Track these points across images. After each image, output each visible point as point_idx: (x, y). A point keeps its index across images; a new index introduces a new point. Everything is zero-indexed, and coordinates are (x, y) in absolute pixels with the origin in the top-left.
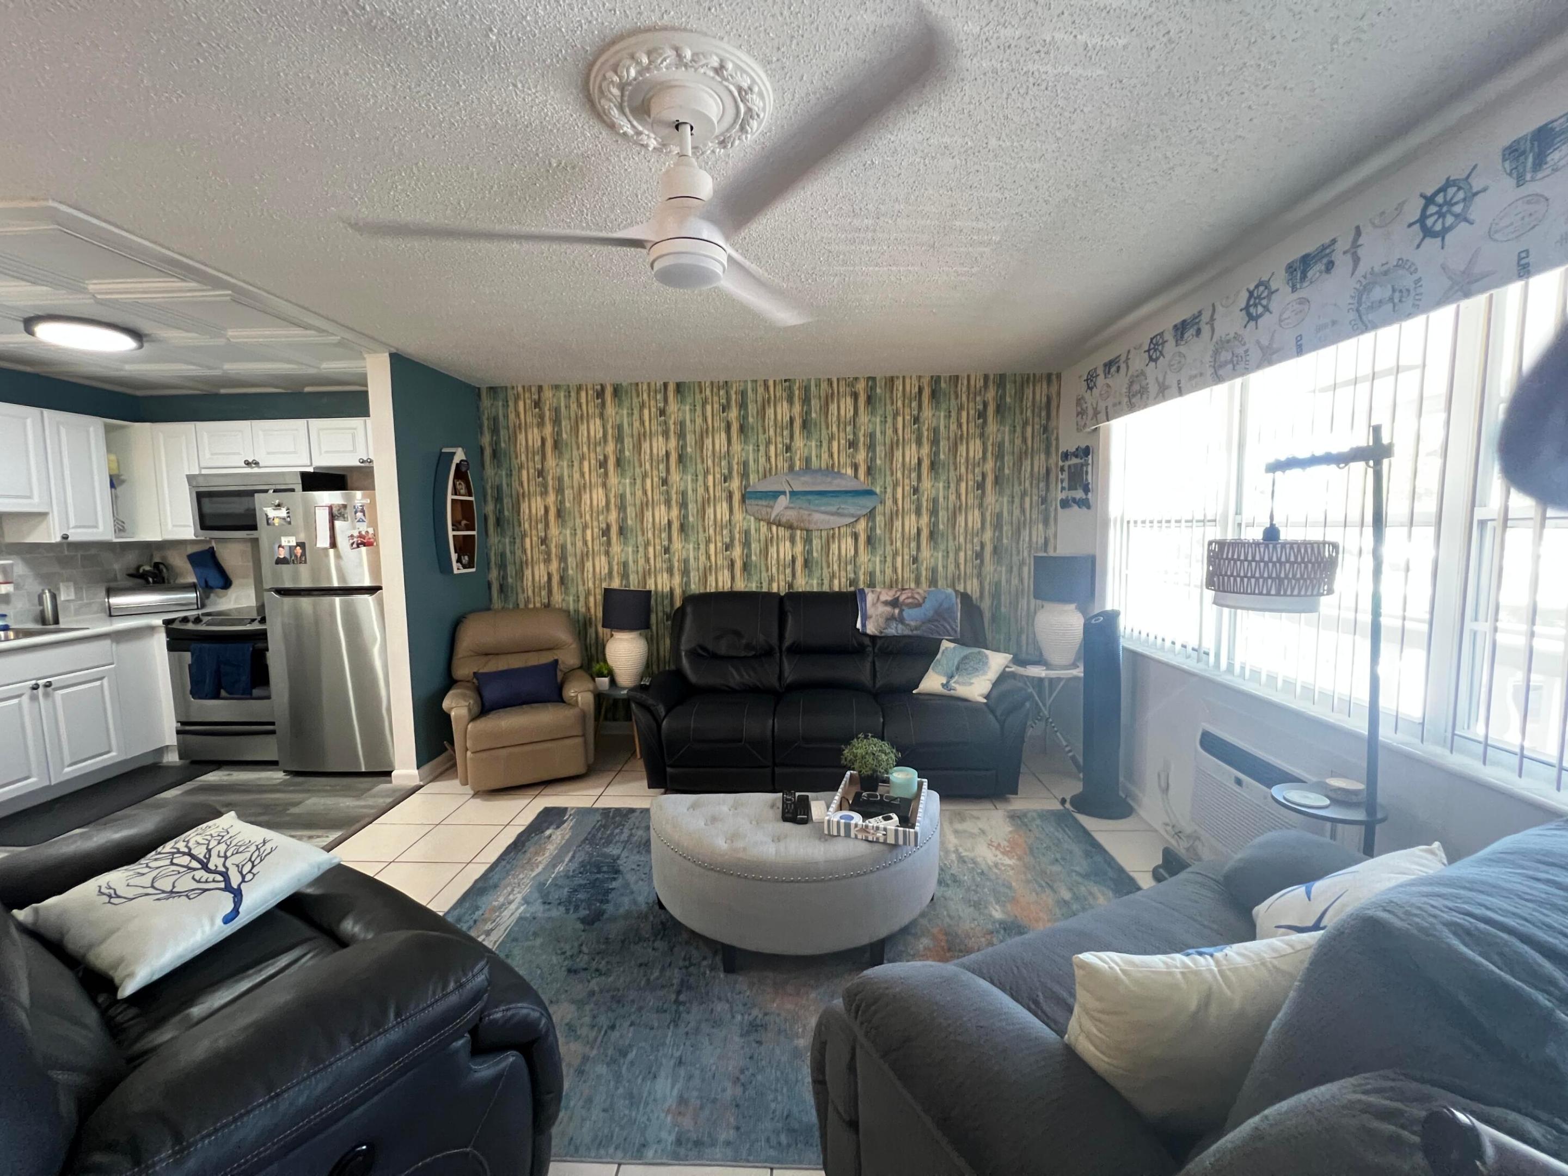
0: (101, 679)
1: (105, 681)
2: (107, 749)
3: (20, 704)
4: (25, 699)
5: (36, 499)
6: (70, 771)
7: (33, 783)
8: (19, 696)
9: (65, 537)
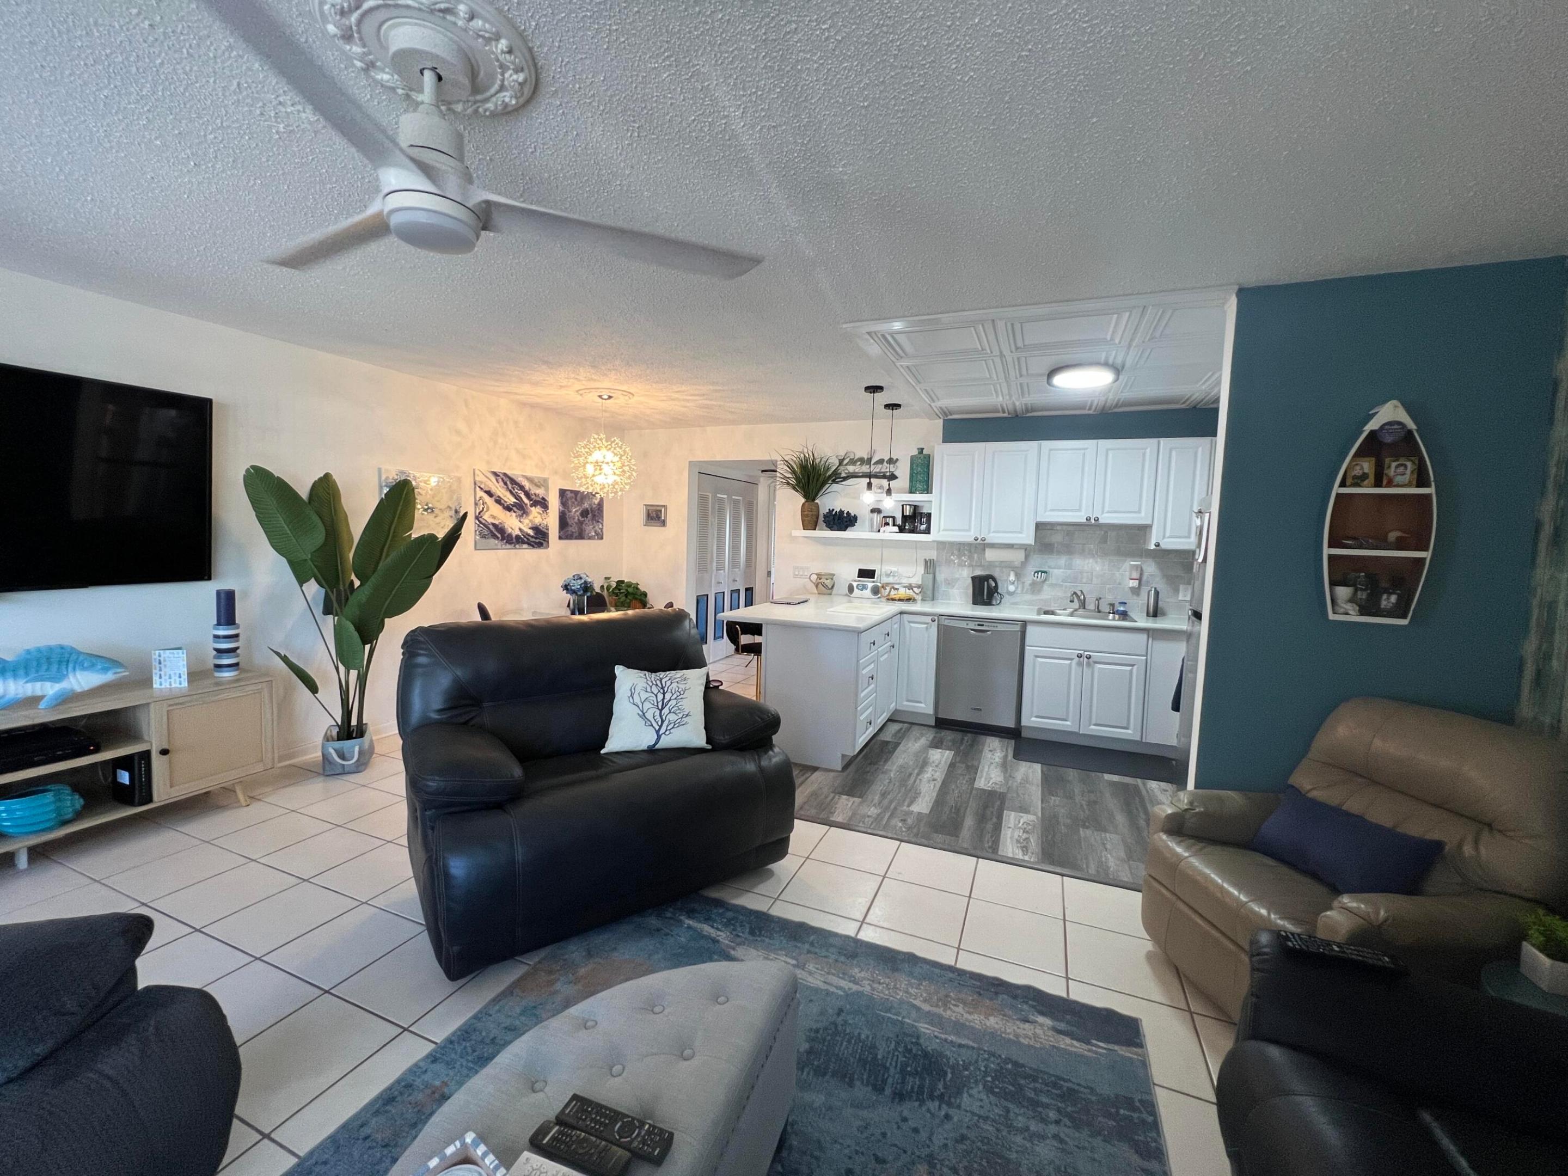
0: (1133, 665)
1: (1135, 667)
2: (1125, 725)
3: (1070, 665)
4: (1074, 662)
5: (1143, 514)
6: (1094, 730)
7: (1068, 725)
8: (1072, 659)
9: (1158, 545)
